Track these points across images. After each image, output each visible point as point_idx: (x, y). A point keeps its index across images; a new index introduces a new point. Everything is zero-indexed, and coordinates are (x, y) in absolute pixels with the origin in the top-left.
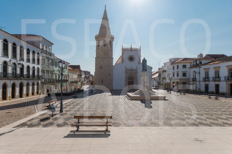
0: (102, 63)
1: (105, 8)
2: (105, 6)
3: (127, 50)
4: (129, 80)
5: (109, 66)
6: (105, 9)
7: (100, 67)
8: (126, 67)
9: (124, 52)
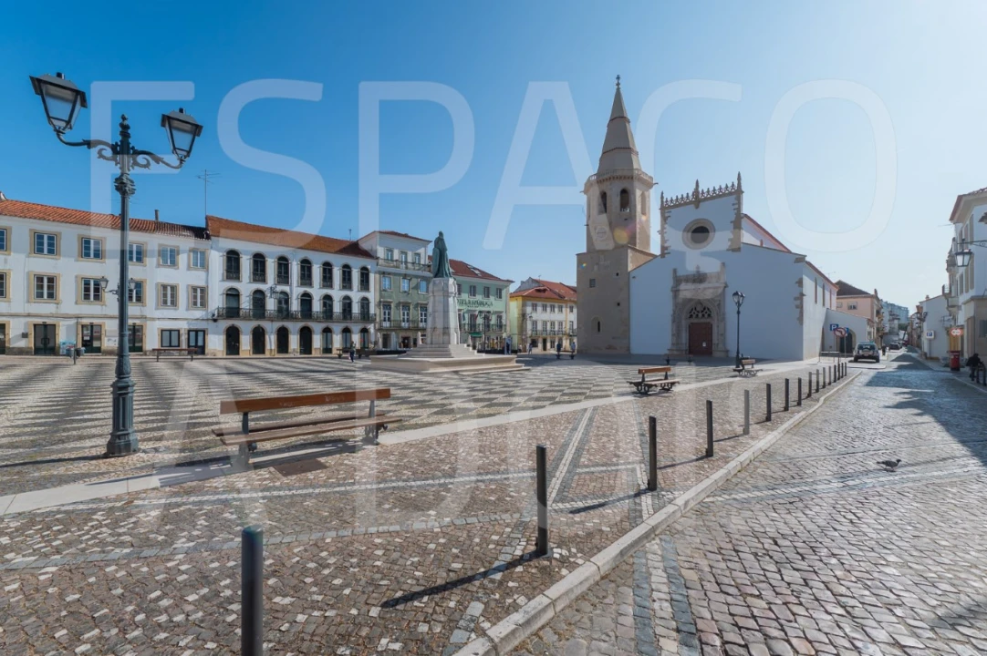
0: (596, 268)
1: (618, 84)
2: (618, 78)
3: (680, 205)
4: (694, 320)
5: (617, 274)
6: (618, 89)
7: (591, 280)
8: (675, 271)
9: (667, 215)
